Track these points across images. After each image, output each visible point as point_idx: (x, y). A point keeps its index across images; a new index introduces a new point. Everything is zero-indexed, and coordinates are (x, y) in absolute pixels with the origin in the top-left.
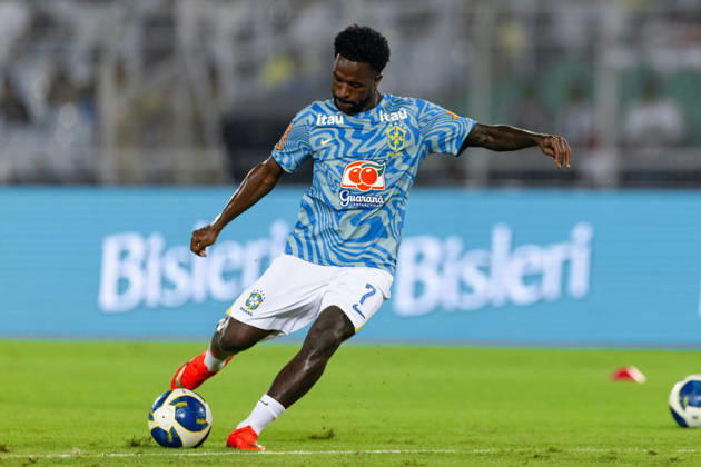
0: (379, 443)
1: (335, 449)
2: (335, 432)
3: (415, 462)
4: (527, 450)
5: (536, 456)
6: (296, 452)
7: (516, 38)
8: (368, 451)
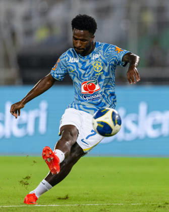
0: (89, 201)
1: (69, 204)
2: (69, 196)
3: (105, 209)
4: (155, 203)
5: (159, 206)
6: (52, 205)
7: (149, 18)
8: (84, 205)
